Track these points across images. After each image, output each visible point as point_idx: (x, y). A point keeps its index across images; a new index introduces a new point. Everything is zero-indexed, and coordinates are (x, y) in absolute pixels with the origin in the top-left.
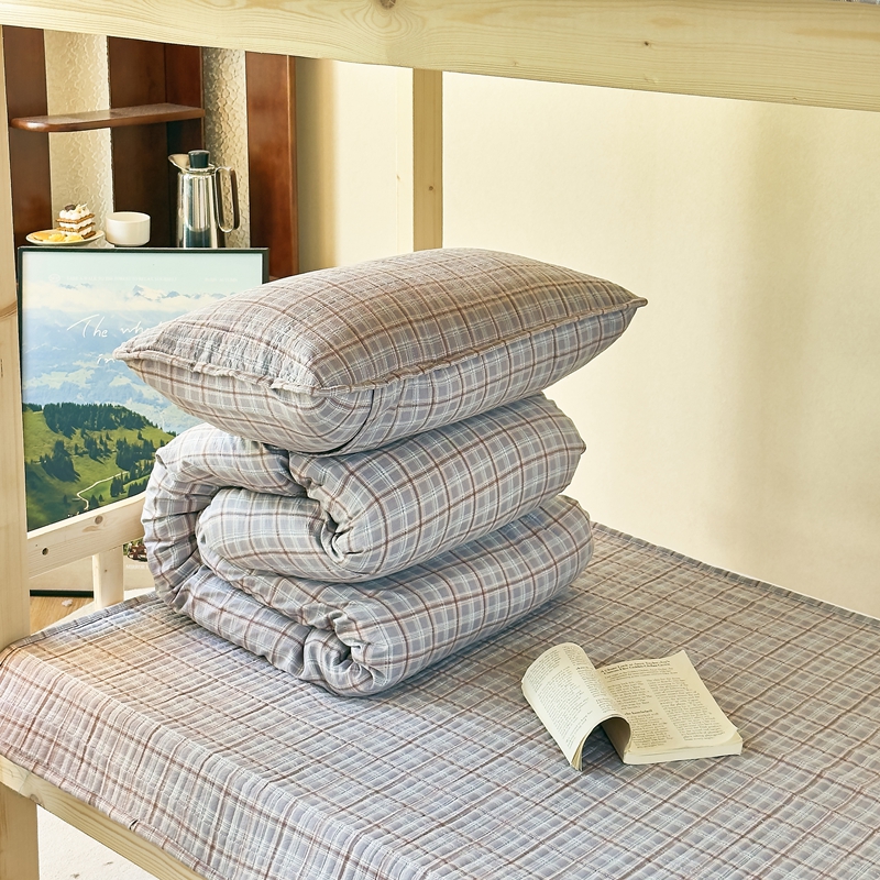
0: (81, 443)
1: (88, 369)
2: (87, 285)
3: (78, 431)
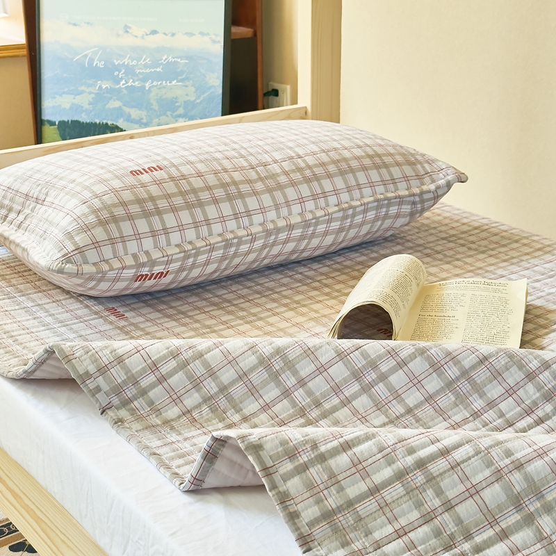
1: (90, 93)
2: (88, 23)
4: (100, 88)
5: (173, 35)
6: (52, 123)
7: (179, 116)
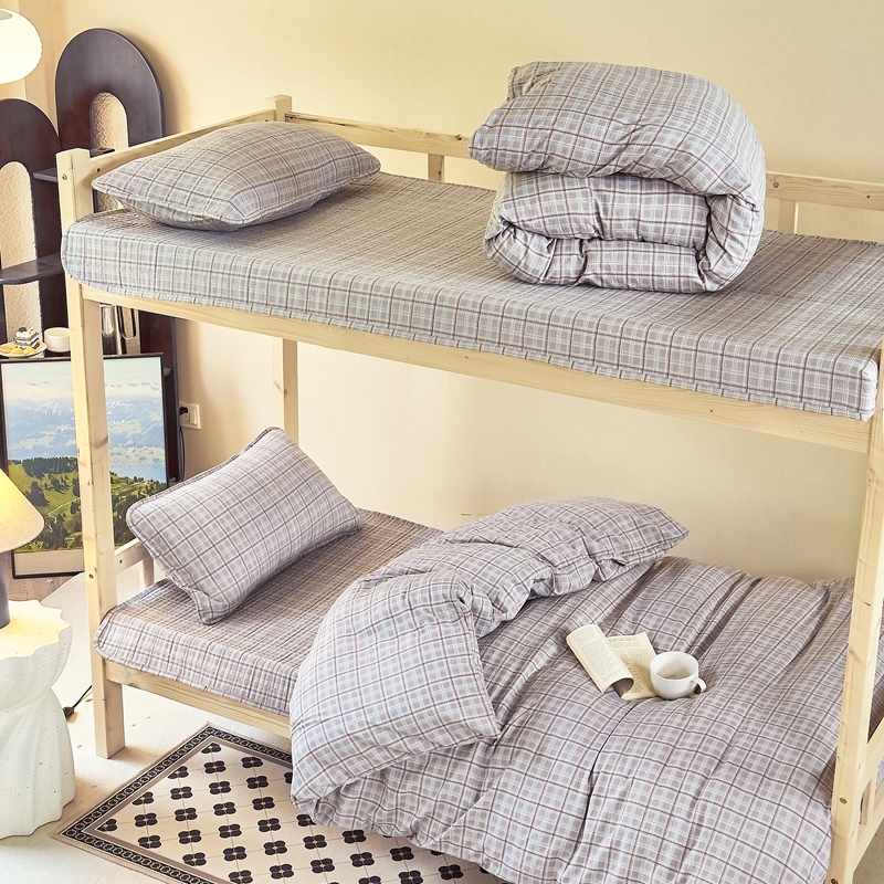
0: (49, 482)
1: (51, 436)
2: (45, 383)
3: (46, 475)
4: (59, 431)
5: (120, 386)
6: (17, 463)
7: (129, 446)
